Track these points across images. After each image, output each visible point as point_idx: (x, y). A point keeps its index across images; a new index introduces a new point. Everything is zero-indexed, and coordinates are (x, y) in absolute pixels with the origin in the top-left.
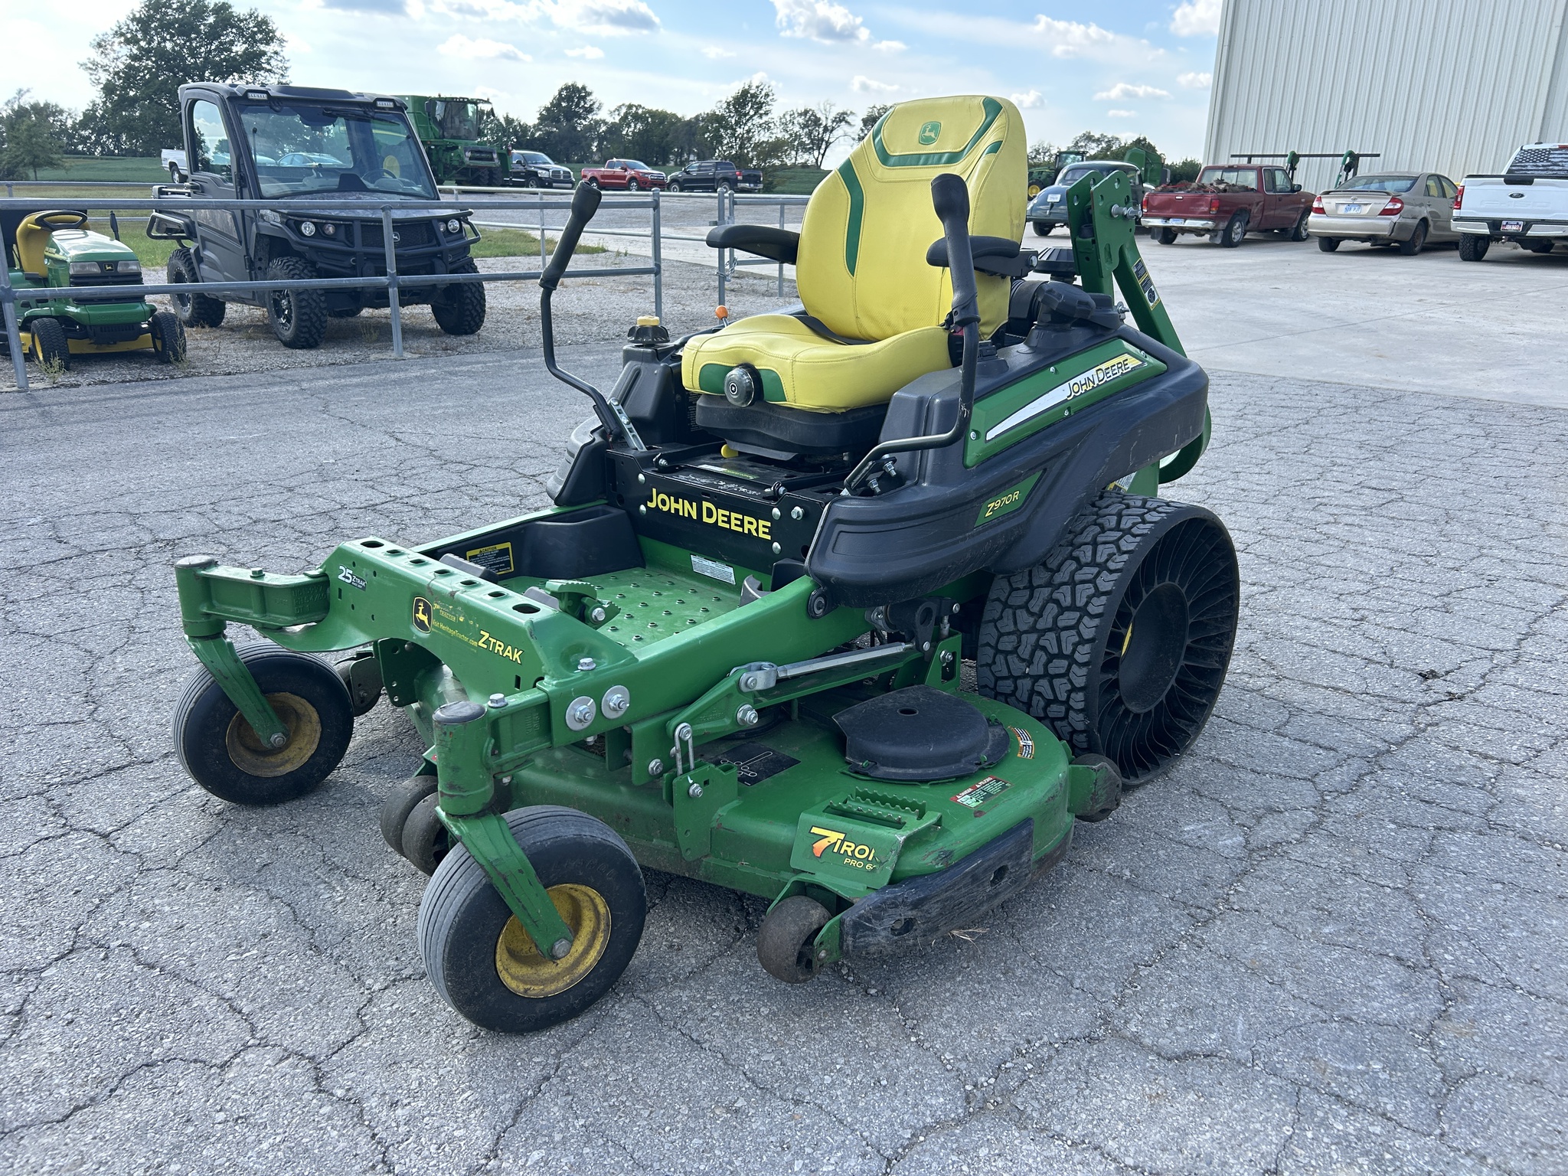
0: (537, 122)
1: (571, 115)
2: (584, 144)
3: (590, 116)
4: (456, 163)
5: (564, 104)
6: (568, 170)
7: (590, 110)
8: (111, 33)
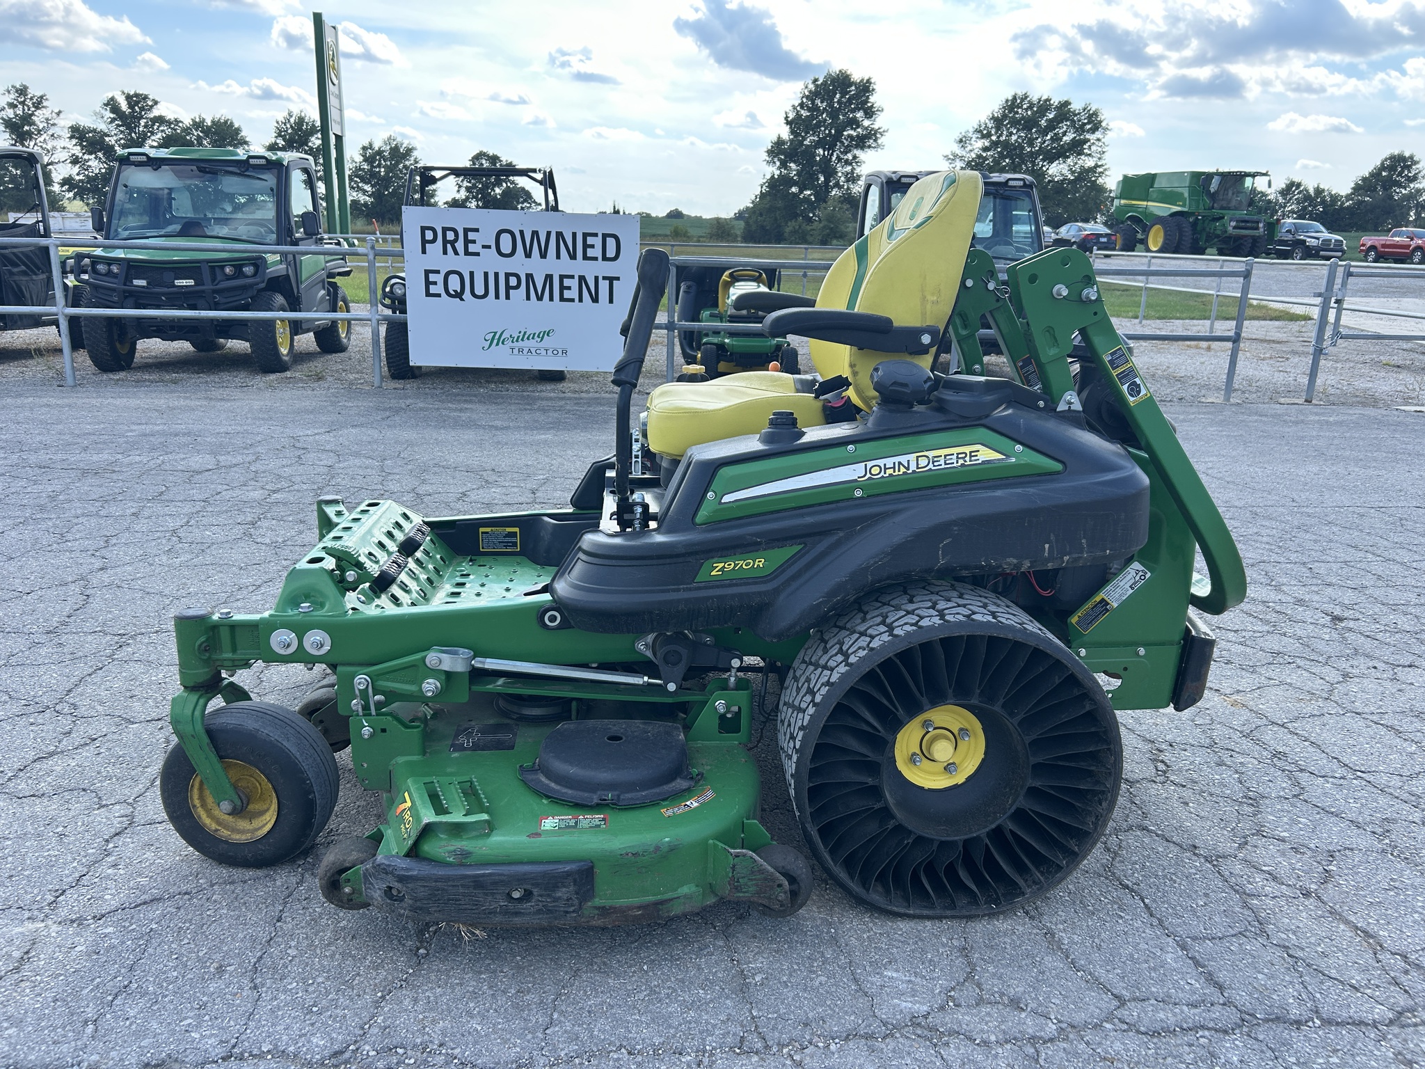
0: (1349, 191)
1: (1389, 184)
2: (1398, 212)
3: (1412, 185)
4: (1219, 232)
5: (1384, 174)
6: (1341, 238)
7: (1415, 178)
8: (971, 130)
